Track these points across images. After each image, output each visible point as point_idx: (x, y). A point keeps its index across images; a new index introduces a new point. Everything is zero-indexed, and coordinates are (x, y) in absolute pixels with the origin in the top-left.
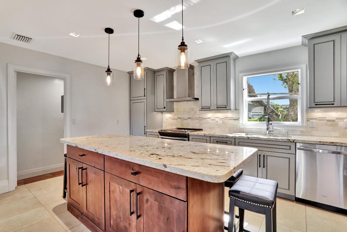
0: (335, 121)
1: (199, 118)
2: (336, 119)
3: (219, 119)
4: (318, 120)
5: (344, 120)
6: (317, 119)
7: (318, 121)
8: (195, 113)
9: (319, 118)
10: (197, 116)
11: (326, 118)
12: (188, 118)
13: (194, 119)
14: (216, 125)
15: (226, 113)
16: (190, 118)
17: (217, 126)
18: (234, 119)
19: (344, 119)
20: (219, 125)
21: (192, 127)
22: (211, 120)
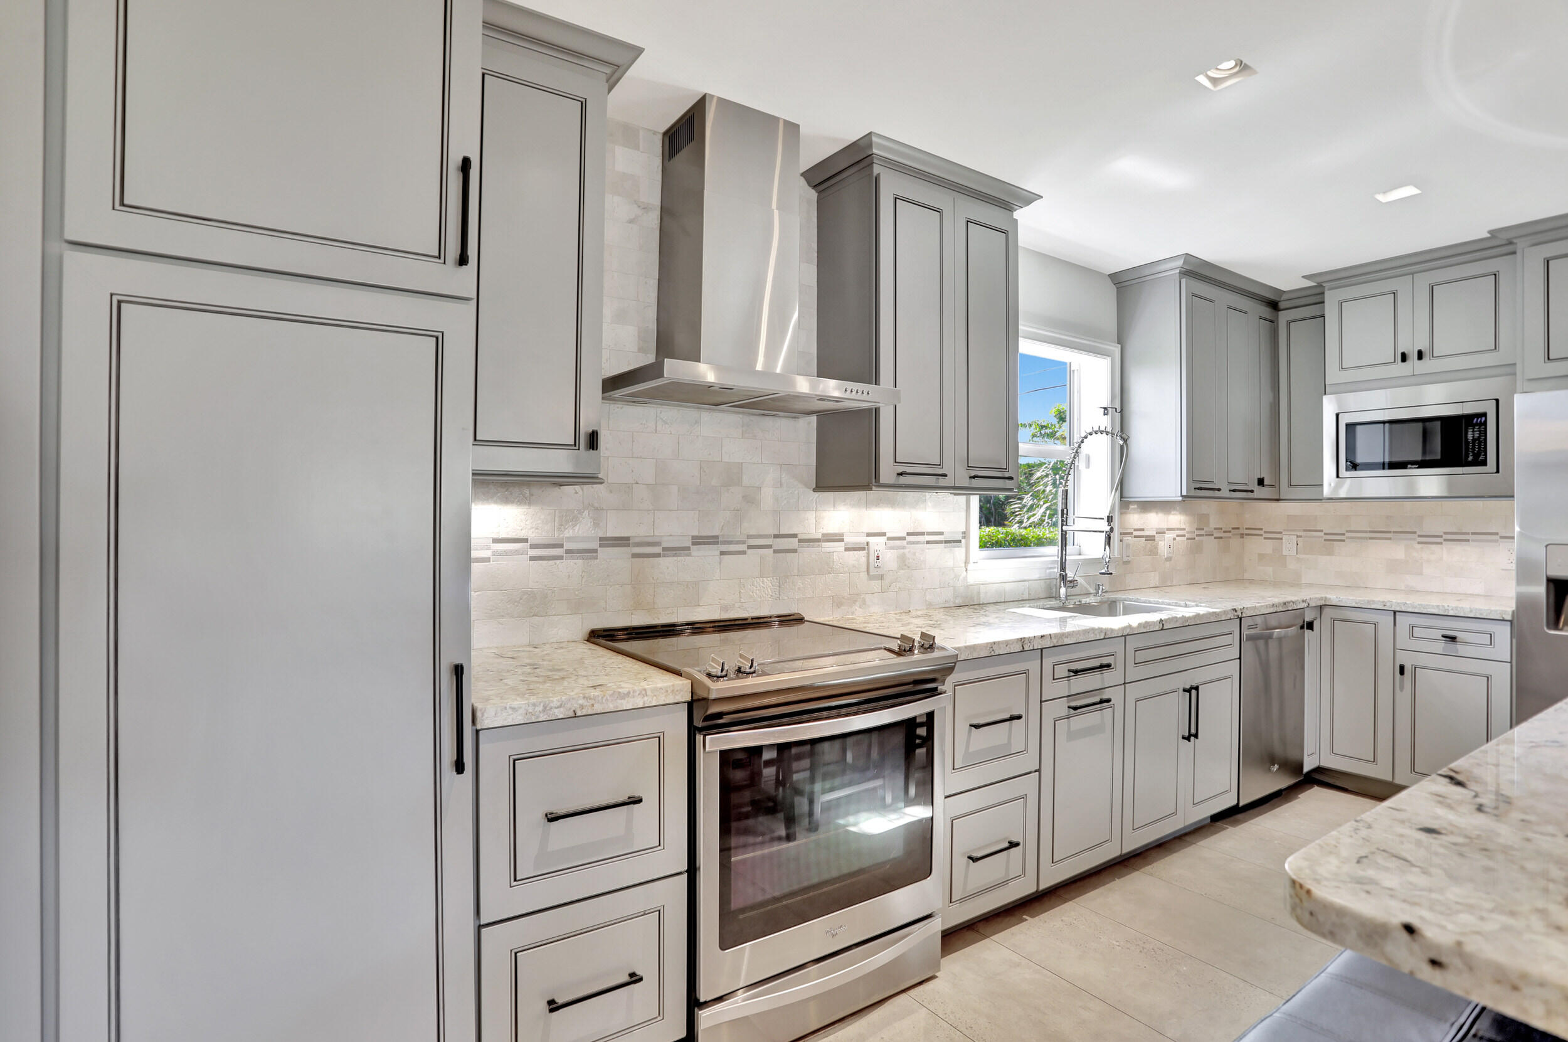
0: (1154, 540)
1: (776, 536)
2: (1157, 533)
3: (883, 539)
4: (1135, 537)
5: (1166, 536)
6: (1132, 533)
7: (1134, 539)
8: (751, 499)
9: (1135, 530)
10: (761, 524)
11: (1143, 530)
12: (698, 541)
13: (743, 547)
14: (871, 577)
15: (914, 505)
16: (712, 540)
17: (876, 585)
18: (946, 542)
19: (1165, 533)
20: (881, 577)
21: (725, 608)
22: (847, 549)
